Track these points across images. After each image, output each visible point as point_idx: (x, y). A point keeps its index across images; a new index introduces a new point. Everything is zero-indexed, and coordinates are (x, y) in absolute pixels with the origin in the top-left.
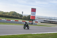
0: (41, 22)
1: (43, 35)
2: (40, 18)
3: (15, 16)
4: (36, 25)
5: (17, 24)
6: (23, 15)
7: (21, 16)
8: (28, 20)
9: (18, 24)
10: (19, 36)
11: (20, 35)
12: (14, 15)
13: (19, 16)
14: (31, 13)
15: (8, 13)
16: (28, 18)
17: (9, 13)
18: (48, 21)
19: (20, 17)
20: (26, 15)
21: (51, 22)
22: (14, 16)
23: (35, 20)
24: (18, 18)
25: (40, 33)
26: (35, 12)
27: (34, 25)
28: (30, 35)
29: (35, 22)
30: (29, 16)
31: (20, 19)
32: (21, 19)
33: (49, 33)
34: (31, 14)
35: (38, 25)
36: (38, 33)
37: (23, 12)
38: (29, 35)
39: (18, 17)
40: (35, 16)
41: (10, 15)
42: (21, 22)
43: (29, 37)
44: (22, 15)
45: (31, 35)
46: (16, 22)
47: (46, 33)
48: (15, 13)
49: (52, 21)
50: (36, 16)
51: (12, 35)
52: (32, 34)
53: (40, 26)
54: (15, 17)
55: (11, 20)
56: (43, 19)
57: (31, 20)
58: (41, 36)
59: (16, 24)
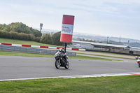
0: (87, 50)
1: (91, 81)
2: (84, 40)
3: (23, 34)
4: (75, 55)
5: (27, 55)
6: (42, 32)
7: (38, 34)
8: (55, 44)
9: (30, 55)
10: (33, 84)
11: (34, 81)
12: (19, 32)
13: (31, 35)
14: (63, 27)
15: (5, 25)
16: (55, 39)
17: (8, 27)
18: (104, 47)
19: (35, 38)
20: (50, 32)
22: (20, 34)
23: (72, 44)
24: (29, 39)
25: (83, 76)
26: (73, 24)
28: (60, 81)
29: (73, 49)
30: (57, 36)
31: (35, 41)
32: (38, 41)
33: (105, 75)
34: (63, 30)
35: (78, 57)
36: (79, 77)
37: (41, 25)
38: (56, 80)
39: (29, 36)
40: (71, 35)
41: (11, 32)
42: (37, 49)
43: (57, 85)
44: (40, 32)
45: (63, 80)
46: (26, 50)
47: (99, 76)
48: (23, 26)
50: (73, 34)
51: (16, 81)
52: (65, 77)
53: (85, 60)
54: (24, 36)
55: (13, 45)
56: (91, 41)
57: (61, 44)
58: (86, 83)
59: (25, 54)
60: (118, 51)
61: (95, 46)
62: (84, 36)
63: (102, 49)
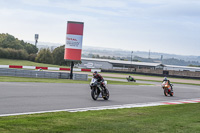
0: (103, 71)
1: (110, 115)
2: (98, 57)
3: (11, 50)
4: (85, 79)
5: (17, 79)
6: (39, 46)
7: (32, 49)
8: (57, 63)
9: (21, 80)
10: (25, 121)
11: (27, 117)
12: (5, 47)
13: (23, 51)
14: (68, 39)
16: (56, 57)
18: (127, 66)
19: (27, 55)
20: (50, 46)
21: (138, 70)
22: (6, 50)
23: (80, 62)
24: (20, 57)
25: (99, 109)
26: (82, 34)
27: (77, 79)
28: (65, 117)
29: (83, 70)
30: (60, 51)
31: (28, 59)
32: (33, 60)
34: (68, 43)
37: (37, 37)
38: (59, 115)
39: (20, 53)
40: (80, 50)
42: (31, 72)
43: (60, 122)
44: (35, 47)
45: (69, 115)
46: (15, 73)
47: (121, 107)
48: (10, 38)
49: (141, 67)
50: (83, 48)
52: (72, 111)
54: (12, 53)
56: (109, 58)
57: (65, 63)
58: (102, 118)
60: (147, 71)
61: (115, 65)
62: (99, 51)
63: (124, 69)
